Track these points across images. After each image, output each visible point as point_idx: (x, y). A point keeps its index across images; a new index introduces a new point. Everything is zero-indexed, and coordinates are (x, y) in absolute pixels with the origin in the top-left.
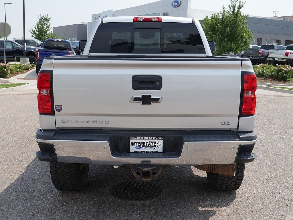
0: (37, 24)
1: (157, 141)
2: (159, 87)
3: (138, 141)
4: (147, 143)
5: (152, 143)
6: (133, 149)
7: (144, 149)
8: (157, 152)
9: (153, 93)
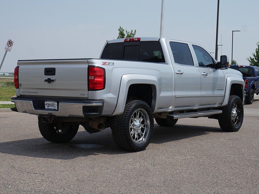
0: (256, 51)
1: (55, 103)
2: (54, 74)
3: (48, 103)
4: (51, 104)
5: (53, 104)
6: (46, 107)
7: (50, 107)
8: (55, 109)
9: (52, 77)
